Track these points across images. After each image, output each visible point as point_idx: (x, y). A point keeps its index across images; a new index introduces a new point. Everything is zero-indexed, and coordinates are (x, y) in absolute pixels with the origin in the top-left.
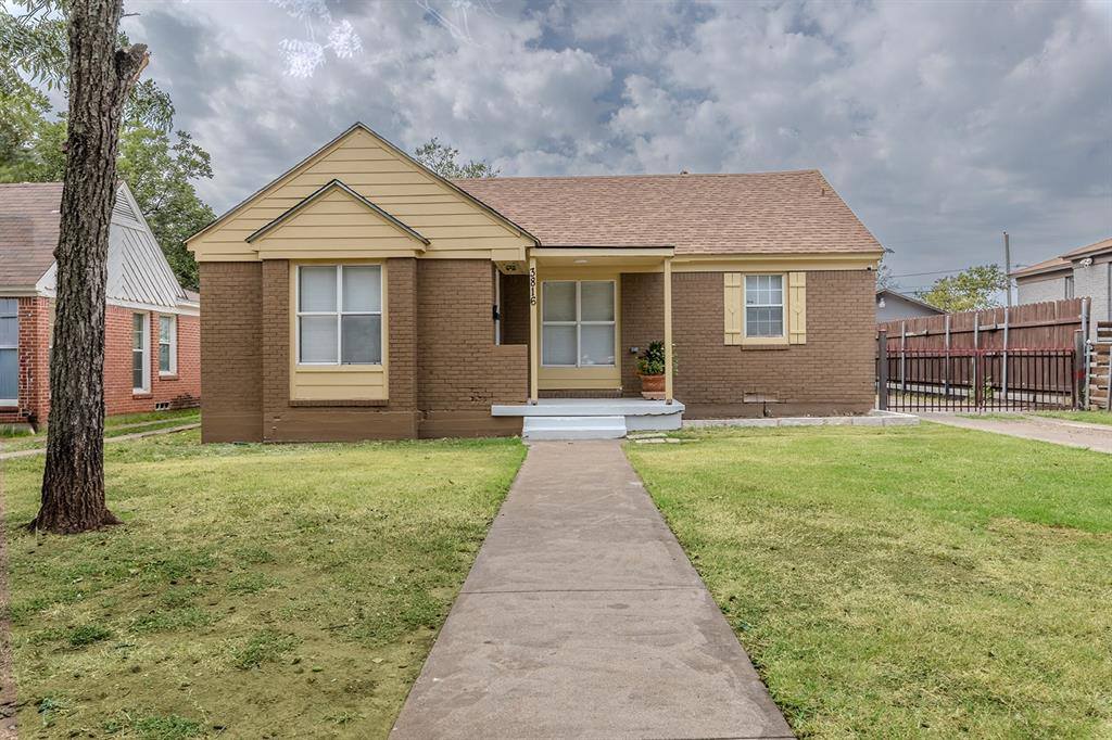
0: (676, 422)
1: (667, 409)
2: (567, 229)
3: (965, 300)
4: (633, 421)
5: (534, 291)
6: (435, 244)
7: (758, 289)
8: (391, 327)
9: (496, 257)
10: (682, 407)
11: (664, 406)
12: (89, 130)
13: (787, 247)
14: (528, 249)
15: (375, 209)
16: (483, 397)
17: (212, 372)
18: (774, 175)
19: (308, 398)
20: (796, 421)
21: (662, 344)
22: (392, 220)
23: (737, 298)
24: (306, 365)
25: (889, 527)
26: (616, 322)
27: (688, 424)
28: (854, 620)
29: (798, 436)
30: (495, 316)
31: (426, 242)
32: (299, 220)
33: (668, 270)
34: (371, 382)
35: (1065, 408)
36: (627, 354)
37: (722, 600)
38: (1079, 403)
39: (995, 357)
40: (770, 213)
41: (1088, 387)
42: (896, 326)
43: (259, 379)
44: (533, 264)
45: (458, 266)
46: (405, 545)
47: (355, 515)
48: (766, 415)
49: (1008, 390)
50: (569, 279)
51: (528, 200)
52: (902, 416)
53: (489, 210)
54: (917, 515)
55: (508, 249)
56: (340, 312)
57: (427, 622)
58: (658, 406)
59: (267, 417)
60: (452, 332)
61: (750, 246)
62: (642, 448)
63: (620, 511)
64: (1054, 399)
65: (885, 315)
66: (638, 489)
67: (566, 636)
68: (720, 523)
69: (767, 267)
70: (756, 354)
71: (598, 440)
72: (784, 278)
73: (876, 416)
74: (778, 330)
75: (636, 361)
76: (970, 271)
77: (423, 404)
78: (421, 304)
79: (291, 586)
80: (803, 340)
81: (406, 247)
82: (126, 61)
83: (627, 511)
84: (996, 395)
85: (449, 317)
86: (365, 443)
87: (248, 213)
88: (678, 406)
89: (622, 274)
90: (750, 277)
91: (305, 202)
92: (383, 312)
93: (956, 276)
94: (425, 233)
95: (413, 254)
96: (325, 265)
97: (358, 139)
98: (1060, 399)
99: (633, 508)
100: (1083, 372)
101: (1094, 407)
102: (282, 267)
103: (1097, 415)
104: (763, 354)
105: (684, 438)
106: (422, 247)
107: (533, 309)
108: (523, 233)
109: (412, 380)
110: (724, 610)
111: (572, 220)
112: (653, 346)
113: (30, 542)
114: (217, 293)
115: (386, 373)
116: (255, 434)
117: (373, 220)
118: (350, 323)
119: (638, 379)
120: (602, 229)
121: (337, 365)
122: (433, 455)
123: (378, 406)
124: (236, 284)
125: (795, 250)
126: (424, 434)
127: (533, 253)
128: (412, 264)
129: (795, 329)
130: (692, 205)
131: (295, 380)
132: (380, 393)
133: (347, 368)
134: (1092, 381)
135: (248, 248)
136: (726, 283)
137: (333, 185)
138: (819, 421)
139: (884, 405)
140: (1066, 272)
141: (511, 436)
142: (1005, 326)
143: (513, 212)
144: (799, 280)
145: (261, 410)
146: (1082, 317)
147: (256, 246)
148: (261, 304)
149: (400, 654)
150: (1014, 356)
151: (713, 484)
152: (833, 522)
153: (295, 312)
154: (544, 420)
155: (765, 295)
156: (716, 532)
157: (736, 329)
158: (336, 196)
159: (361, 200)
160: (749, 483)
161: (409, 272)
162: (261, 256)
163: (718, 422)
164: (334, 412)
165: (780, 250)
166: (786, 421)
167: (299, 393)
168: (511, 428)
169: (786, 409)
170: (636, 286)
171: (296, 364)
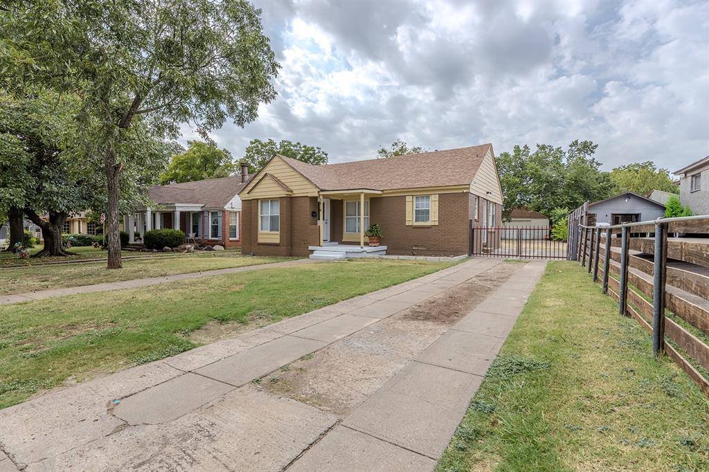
6: (294, 192)
7: (420, 202)
9: (310, 195)
10: (386, 249)
14: (318, 192)
15: (278, 181)
23: (411, 207)
24: (262, 232)
26: (369, 216)
31: (292, 191)
32: (259, 186)
44: (320, 197)
45: (301, 199)
55: (313, 192)
59: (253, 247)
69: (422, 193)
70: (419, 230)
72: (430, 197)
74: (427, 219)
86: (267, 257)
89: (371, 198)
90: (417, 197)
91: (260, 181)
94: (291, 188)
95: (287, 196)
97: (276, 159)
104: (421, 230)
106: (290, 193)
117: (278, 185)
121: (268, 231)
123: (277, 245)
126: (291, 255)
129: (433, 219)
131: (259, 236)
132: (278, 241)
133: (271, 233)
135: (247, 195)
136: (407, 200)
137: (266, 175)
144: (435, 198)
147: (250, 195)
153: (259, 215)
157: (410, 219)
162: (251, 198)
164: (265, 246)
165: (424, 186)
167: (260, 241)
169: (428, 253)
170: (376, 202)
171: (259, 231)
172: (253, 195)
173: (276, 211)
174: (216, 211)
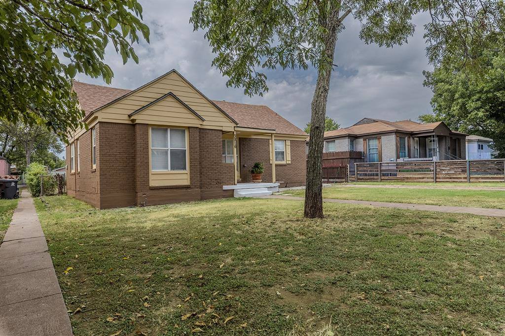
9: (224, 129)
10: (278, 184)
14: (234, 127)
15: (186, 107)
16: (220, 183)
17: (106, 174)
19: (157, 185)
22: (193, 112)
24: (156, 171)
32: (154, 107)
34: (183, 178)
44: (235, 133)
55: (228, 126)
59: (139, 194)
60: (209, 158)
74: (283, 159)
80: (290, 162)
81: (197, 123)
85: (208, 151)
91: (158, 100)
95: (199, 126)
96: (162, 129)
102: (145, 127)
108: (233, 121)
109: (199, 177)
114: (108, 137)
121: (169, 170)
123: (187, 187)
124: (118, 133)
127: (236, 129)
128: (198, 130)
129: (288, 159)
131: (151, 177)
132: (187, 182)
136: (270, 143)
137: (169, 94)
141: (230, 197)
144: (288, 143)
145: (136, 192)
153: (150, 147)
155: (280, 147)
158: (170, 99)
159: (181, 102)
162: (137, 122)
168: (230, 194)
172: (141, 119)
173: (183, 143)
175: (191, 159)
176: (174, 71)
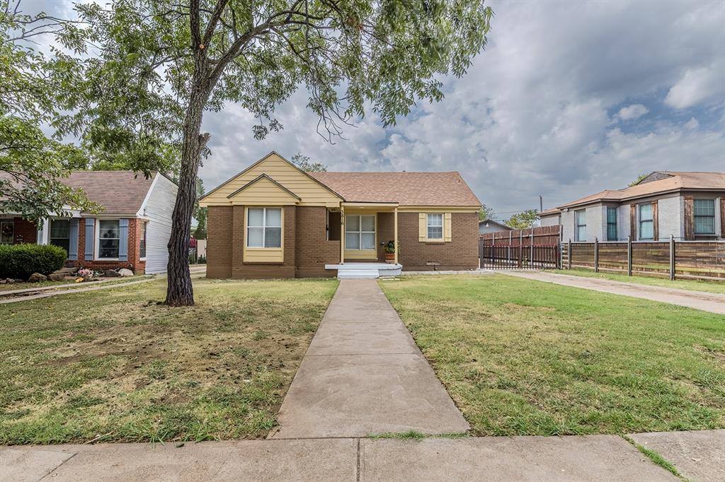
0: (399, 273)
1: (396, 267)
2: (356, 194)
3: (524, 224)
4: (381, 272)
5: (343, 219)
6: (303, 200)
7: (432, 219)
8: (285, 233)
9: (328, 205)
10: (401, 266)
11: (394, 266)
12: (189, 163)
13: (444, 203)
14: (341, 203)
15: (279, 186)
16: (322, 262)
18: (439, 173)
19: (251, 261)
20: (446, 272)
21: (394, 241)
22: (286, 190)
23: (424, 223)
24: (250, 248)
25: (468, 306)
26: (375, 232)
27: (403, 273)
28: (447, 329)
29: (446, 277)
30: (327, 229)
31: (300, 199)
32: (246, 190)
33: (396, 211)
34: (277, 255)
35: (554, 268)
36: (380, 245)
37: (407, 325)
38: (558, 267)
39: (528, 248)
40: (438, 189)
41: (562, 260)
42: (491, 234)
43: (231, 254)
44: (343, 209)
45: (312, 209)
46: (299, 311)
47: (279, 301)
48: (435, 270)
49: (533, 261)
50: (357, 215)
51: (340, 182)
52: (489, 271)
53: (326, 187)
54: (479, 302)
55: (333, 202)
56: (264, 227)
57: (312, 331)
58: (392, 266)
59: (234, 268)
60: (309, 235)
61: (430, 202)
62: (385, 282)
63: (375, 302)
64: (549, 265)
65: (487, 230)
66: (382, 295)
67: (357, 333)
68: (410, 305)
69: (436, 211)
70: (432, 246)
71: (368, 279)
72: (443, 215)
73: (479, 271)
74: (440, 236)
75: (383, 248)
76: (526, 212)
77: (298, 263)
78: (297, 223)
79: (263, 321)
80: (450, 240)
81: (292, 201)
82: (202, 139)
83: (378, 302)
84: (529, 263)
85: (308, 229)
87: (228, 187)
88: (400, 266)
89: (378, 213)
90: (429, 215)
91: (252, 182)
92: (282, 227)
93: (520, 214)
94: (299, 196)
95: (294, 204)
96: (259, 208)
97: (273, 157)
98: (552, 265)
99: (380, 301)
100: (560, 254)
101: (564, 268)
102: (242, 208)
103: (564, 271)
104: (435, 246)
105: (401, 278)
106: (298, 201)
107: (342, 226)
108: (339, 196)
109: (293, 254)
110: (407, 327)
111: (358, 190)
112: (390, 242)
113: (165, 310)
115: (283, 251)
116: (228, 276)
117: (279, 190)
118: (268, 231)
119: (384, 255)
120: (370, 194)
121: (263, 248)
122: (303, 283)
123: (279, 264)
124: (222, 214)
125: (447, 204)
126: (298, 276)
127: (342, 204)
128: (294, 208)
129: (447, 236)
130: (407, 185)
131: (245, 254)
132: (281, 260)
133: (267, 249)
134: (563, 258)
135: (228, 200)
136: (420, 217)
137: (263, 176)
138: (455, 272)
139: (482, 267)
140: (559, 214)
141: (332, 277)
142: (531, 235)
143: (334, 187)
144: (449, 216)
145: (231, 266)
146: (560, 232)
147: (231, 200)
148: (232, 223)
149: (305, 337)
150: (536, 248)
151: (410, 293)
152: (449, 304)
153: (246, 226)
154: (346, 271)
155: (435, 222)
156: (408, 307)
157: (423, 236)
158: (264, 180)
159: (274, 182)
160: (423, 293)
161: (293, 212)
162: (233, 204)
163: (416, 273)
164: (261, 267)
165: (441, 204)
166: (442, 272)
167: (247, 259)
168: (333, 274)
169: (444, 268)
170: (384, 218)
171: (246, 247)
172: (237, 201)
173: (277, 221)
174: (116, 218)
175: (285, 237)
176: (274, 153)
